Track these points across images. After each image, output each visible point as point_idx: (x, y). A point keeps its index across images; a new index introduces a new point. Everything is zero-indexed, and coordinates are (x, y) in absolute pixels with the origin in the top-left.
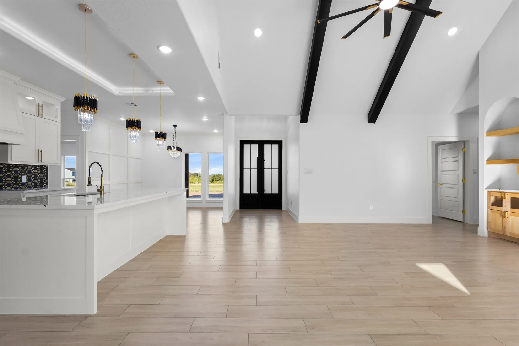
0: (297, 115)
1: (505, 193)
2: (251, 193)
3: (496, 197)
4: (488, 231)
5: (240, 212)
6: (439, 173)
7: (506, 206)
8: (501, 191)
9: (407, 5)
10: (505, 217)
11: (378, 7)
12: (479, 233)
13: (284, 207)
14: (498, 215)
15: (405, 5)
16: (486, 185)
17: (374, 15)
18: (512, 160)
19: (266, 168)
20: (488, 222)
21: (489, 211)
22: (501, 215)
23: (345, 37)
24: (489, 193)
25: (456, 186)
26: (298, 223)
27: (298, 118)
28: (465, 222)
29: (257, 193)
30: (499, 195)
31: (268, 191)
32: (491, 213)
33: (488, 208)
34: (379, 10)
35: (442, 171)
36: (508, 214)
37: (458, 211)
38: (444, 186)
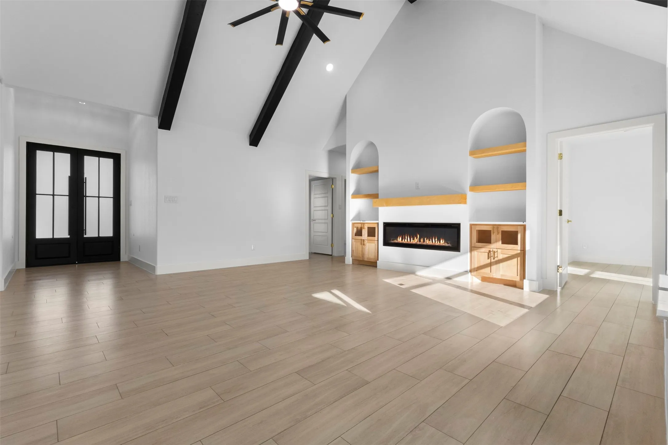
0: (152, 116)
1: (364, 223)
2: (55, 237)
3: (357, 228)
4: (352, 259)
5: (26, 271)
6: (313, 209)
7: (364, 235)
8: (361, 222)
9: (304, 15)
10: (364, 245)
11: (276, 2)
12: (347, 262)
13: (124, 257)
14: (359, 244)
15: (302, 14)
16: (351, 217)
17: (270, 11)
18: (368, 195)
19: (87, 195)
20: (352, 251)
21: (354, 240)
22: (361, 243)
23: (235, 24)
24: (353, 224)
25: (326, 221)
26: (156, 274)
27: (155, 121)
28: (333, 255)
29: (69, 237)
30: (359, 226)
31: (91, 232)
32: (354, 243)
33: (352, 239)
34: (277, 7)
35: (315, 207)
36: (366, 242)
37: (327, 245)
38: (317, 221)
